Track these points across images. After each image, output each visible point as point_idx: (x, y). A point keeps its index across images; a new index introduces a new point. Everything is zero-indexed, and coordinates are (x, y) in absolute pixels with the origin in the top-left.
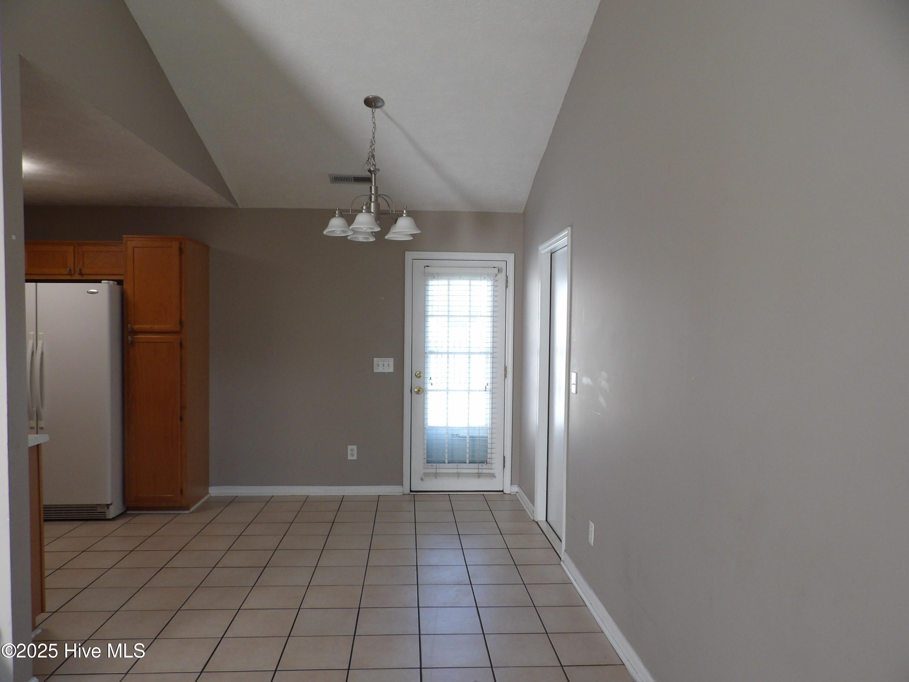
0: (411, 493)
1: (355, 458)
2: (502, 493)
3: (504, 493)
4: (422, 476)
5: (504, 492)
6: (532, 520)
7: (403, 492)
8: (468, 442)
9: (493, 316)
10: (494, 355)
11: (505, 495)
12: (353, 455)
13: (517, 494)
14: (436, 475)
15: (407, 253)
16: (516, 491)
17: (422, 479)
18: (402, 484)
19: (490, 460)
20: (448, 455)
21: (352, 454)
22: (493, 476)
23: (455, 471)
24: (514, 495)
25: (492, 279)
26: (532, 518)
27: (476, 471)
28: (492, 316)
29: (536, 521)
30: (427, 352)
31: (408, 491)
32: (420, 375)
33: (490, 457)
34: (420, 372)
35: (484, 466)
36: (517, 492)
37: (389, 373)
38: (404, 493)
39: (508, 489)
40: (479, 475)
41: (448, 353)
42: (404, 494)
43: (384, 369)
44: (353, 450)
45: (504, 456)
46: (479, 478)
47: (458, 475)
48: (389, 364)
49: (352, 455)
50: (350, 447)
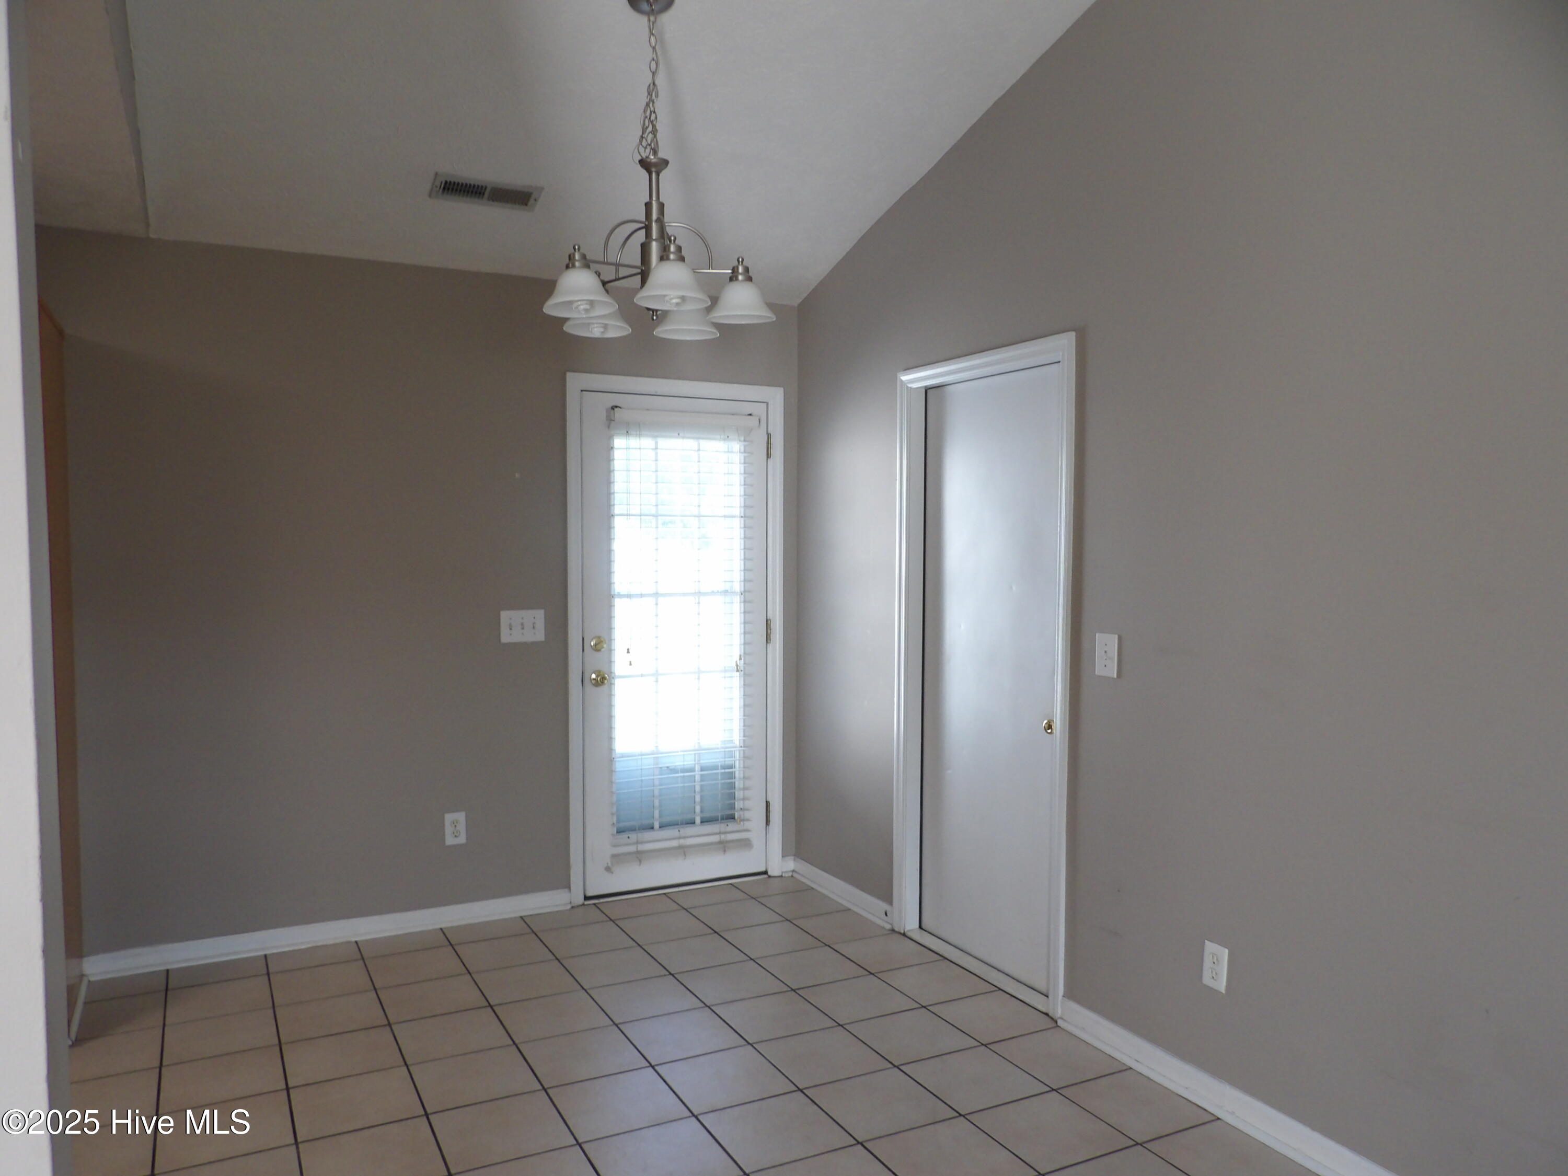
0: (587, 902)
1: (462, 839)
2: (765, 876)
3: (770, 877)
4: (607, 864)
5: (769, 873)
6: (889, 930)
7: (571, 903)
8: (699, 779)
9: (744, 517)
10: (747, 596)
11: (771, 879)
12: (457, 835)
13: (795, 875)
14: (639, 857)
15: (569, 376)
16: (792, 869)
17: (608, 869)
18: (568, 887)
19: (741, 813)
20: (660, 812)
21: (455, 832)
22: (746, 844)
23: (675, 843)
24: (789, 877)
25: (742, 439)
26: (888, 927)
27: (715, 839)
28: (742, 517)
29: (902, 932)
30: (615, 595)
31: (580, 900)
32: (602, 644)
33: (742, 807)
34: (599, 637)
35: (732, 826)
36: (793, 871)
37: (533, 643)
38: (573, 905)
39: (779, 865)
40: (723, 846)
41: (656, 595)
42: (573, 907)
43: (523, 634)
44: (457, 823)
45: (767, 802)
46: (725, 851)
47: (683, 851)
48: (534, 623)
49: (455, 834)
50: (449, 818)
